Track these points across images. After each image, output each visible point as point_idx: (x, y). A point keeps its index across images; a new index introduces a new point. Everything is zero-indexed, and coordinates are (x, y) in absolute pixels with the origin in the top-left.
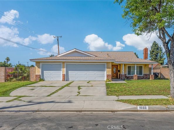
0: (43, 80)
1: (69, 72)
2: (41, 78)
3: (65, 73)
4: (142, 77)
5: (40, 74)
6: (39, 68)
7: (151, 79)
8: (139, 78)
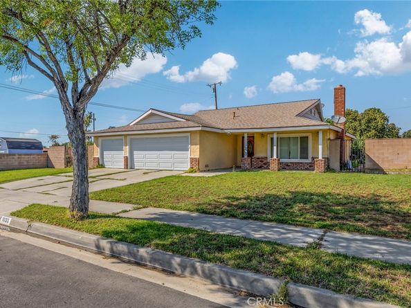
0: (102, 166)
1: (135, 152)
2: (100, 163)
3: (128, 155)
4: (308, 164)
5: (98, 156)
6: (98, 146)
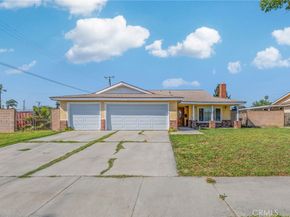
0: (72, 129)
1: (112, 116)
2: (69, 126)
3: (105, 118)
4: (221, 123)
6: (65, 110)
7: (235, 127)
8: (218, 126)
